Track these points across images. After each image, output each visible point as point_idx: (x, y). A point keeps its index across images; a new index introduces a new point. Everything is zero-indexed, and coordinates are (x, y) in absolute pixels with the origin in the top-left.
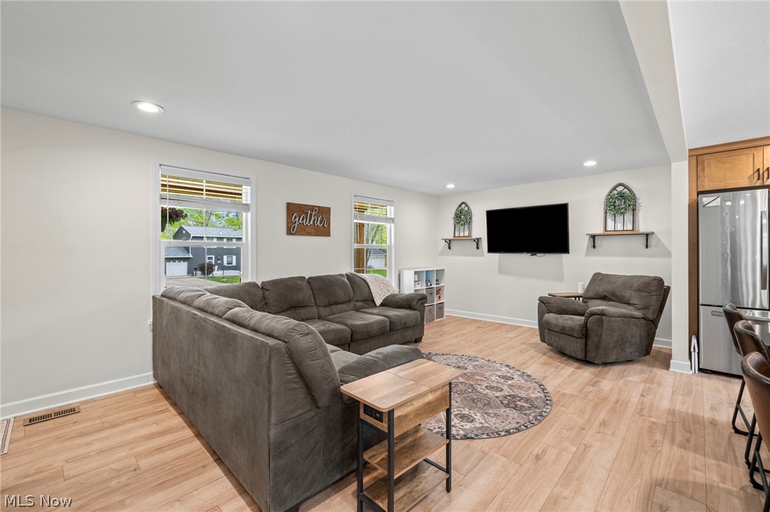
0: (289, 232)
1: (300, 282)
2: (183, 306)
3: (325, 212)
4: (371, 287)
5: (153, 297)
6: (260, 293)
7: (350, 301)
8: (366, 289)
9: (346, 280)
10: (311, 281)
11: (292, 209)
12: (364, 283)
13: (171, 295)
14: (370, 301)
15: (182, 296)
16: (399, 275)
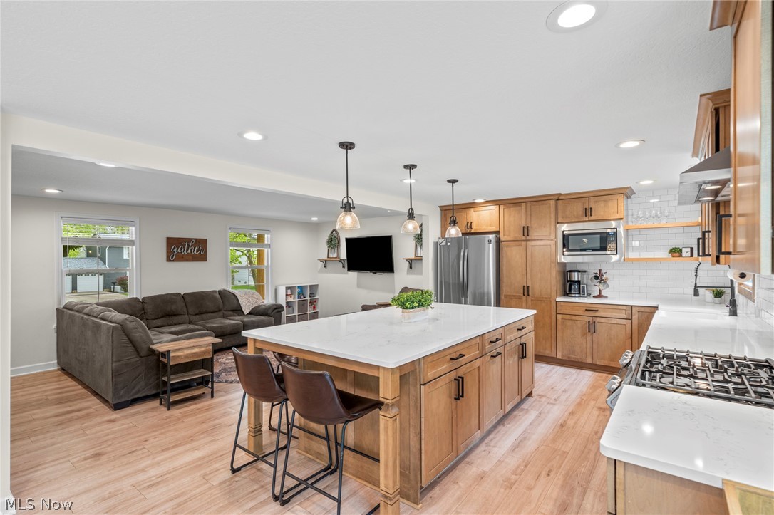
0: (169, 260)
1: (175, 297)
2: (76, 313)
3: (201, 243)
4: (240, 300)
5: (57, 309)
6: (140, 305)
7: (220, 311)
8: (235, 301)
9: (217, 295)
10: (184, 297)
11: (171, 242)
12: (233, 297)
13: (70, 307)
14: (238, 310)
15: (76, 308)
16: (276, 290)
